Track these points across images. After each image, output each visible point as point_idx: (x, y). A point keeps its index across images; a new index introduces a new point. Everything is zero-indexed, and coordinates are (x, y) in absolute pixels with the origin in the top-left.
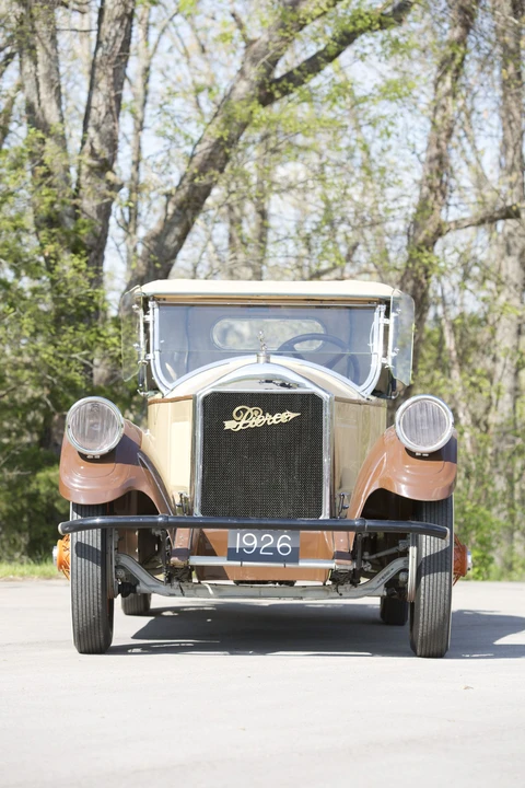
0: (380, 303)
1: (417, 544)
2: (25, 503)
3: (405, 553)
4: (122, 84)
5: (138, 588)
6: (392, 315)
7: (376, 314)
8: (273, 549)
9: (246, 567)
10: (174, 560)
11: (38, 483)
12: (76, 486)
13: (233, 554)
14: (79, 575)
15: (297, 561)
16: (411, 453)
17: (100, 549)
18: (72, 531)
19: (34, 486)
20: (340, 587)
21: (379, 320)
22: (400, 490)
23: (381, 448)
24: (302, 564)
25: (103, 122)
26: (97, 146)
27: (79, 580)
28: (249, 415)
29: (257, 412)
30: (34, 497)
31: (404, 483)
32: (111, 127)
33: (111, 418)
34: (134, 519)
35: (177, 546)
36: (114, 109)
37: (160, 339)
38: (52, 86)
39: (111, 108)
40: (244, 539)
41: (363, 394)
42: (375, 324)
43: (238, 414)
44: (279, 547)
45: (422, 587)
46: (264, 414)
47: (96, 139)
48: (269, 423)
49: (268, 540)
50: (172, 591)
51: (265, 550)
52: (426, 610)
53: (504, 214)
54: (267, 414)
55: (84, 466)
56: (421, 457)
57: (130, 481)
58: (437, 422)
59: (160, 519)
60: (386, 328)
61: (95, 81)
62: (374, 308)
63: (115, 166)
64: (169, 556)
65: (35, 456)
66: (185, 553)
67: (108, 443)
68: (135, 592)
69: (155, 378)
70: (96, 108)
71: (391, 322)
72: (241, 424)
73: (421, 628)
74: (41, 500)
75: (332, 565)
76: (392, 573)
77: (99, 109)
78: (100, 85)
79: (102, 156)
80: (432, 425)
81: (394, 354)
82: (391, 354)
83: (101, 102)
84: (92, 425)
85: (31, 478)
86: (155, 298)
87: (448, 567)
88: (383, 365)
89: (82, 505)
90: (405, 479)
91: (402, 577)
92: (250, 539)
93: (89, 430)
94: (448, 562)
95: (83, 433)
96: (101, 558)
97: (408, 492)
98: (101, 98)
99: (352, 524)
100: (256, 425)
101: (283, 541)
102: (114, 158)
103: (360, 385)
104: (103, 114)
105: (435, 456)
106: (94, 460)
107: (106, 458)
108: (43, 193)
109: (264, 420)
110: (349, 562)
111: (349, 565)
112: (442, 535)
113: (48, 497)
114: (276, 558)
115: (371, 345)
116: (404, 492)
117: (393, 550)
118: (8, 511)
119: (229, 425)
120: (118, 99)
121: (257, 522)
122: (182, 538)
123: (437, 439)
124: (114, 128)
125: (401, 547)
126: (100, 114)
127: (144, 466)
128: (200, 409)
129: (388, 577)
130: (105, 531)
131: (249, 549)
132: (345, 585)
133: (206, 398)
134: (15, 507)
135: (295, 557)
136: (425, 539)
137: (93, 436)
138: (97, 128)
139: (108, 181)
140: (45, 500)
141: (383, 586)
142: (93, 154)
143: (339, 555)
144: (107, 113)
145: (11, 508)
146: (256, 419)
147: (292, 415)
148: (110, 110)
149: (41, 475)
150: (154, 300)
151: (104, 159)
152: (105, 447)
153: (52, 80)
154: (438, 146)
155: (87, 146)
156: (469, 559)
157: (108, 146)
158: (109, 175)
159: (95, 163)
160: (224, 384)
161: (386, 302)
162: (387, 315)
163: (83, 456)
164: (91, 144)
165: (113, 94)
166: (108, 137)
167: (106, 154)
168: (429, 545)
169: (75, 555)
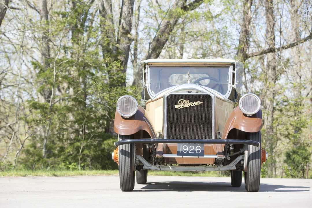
0: (231, 65)
1: (247, 149)
2: (100, 152)
3: (243, 154)
4: (133, 3)
5: (144, 167)
6: (236, 69)
7: (230, 69)
8: (194, 151)
9: (184, 158)
10: (157, 155)
11: (104, 145)
12: (120, 128)
13: (179, 153)
14: (122, 161)
15: (203, 155)
16: (245, 115)
17: (129, 152)
18: (119, 145)
19: (103, 146)
20: (219, 166)
21: (231, 71)
22: (241, 129)
23: (234, 114)
24: (205, 156)
25: (127, 17)
26: (125, 25)
27: (122, 163)
28: (184, 102)
29: (187, 102)
30: (103, 150)
31: (243, 126)
32: (129, 19)
33: (133, 103)
34: (142, 140)
35: (158, 150)
36: (131, 12)
37: (150, 79)
38: (109, 4)
39: (129, 12)
40: (184, 147)
41: (225, 98)
42: (229, 73)
43: (180, 102)
44: (196, 150)
45: (250, 165)
46: (190, 102)
47: (124, 23)
48: (192, 106)
49: (192, 148)
50: (156, 168)
51: (191, 152)
52: (251, 173)
53: (269, 51)
54: (191, 102)
55: (123, 121)
56: (249, 117)
57: (141, 127)
58: (255, 104)
59: (152, 140)
60: (234, 74)
61: (124, 2)
62: (229, 67)
63: (131, 33)
64: (155, 154)
65: (103, 135)
66: (161, 153)
67: (132, 112)
68: (143, 169)
69: (148, 93)
70: (124, 12)
71: (235, 72)
72: (181, 106)
73: (249, 181)
74: (106, 151)
75: (216, 157)
76: (238, 161)
77: (125, 12)
78: (126, 4)
79: (126, 29)
80: (253, 104)
81: (237, 83)
82: (235, 83)
83: (126, 10)
84: (126, 106)
85: (102, 143)
86: (148, 64)
87: (260, 157)
88: (233, 88)
89: (123, 136)
90: (243, 124)
91: (242, 162)
92: (185, 148)
93: (125, 108)
94: (260, 155)
95: (123, 109)
96: (130, 155)
97: (244, 129)
98: (126, 9)
99: (223, 141)
100: (187, 106)
101: (197, 148)
102: (130, 30)
103: (224, 95)
104: (127, 14)
105: (254, 116)
106: (127, 119)
107: (132, 118)
108: (105, 40)
109: (190, 104)
110: (223, 156)
111: (222, 157)
112: (257, 145)
113: (108, 150)
114: (195, 154)
115: (228, 80)
116: (243, 129)
117: (238, 153)
118: (94, 155)
119: (177, 106)
120: (132, 9)
121: (188, 141)
122: (160, 147)
123: (255, 110)
124: (131, 19)
125: (241, 151)
126: (126, 14)
127: (145, 121)
128: (166, 101)
129: (237, 163)
130: (131, 144)
131: (185, 151)
132: (221, 166)
133: (168, 97)
134: (96, 153)
135: (202, 154)
136: (251, 147)
137: (127, 110)
138: (125, 19)
139: (129, 38)
140: (107, 151)
141: (235, 166)
142: (123, 28)
143: (219, 153)
144: (128, 14)
145: (95, 153)
146: (187, 104)
147: (200, 103)
148: (129, 13)
149: (105, 142)
150: (148, 65)
151: (127, 30)
152: (131, 114)
153: (109, 2)
154: (245, 27)
155: (121, 25)
156: (267, 155)
157: (129, 25)
158: (129, 36)
159: (124, 31)
160: (175, 92)
161: (233, 64)
162: (234, 69)
163: (123, 117)
164: (122, 25)
165: (130, 7)
166: (129, 22)
167: (128, 28)
168: (252, 149)
169: (120, 154)
